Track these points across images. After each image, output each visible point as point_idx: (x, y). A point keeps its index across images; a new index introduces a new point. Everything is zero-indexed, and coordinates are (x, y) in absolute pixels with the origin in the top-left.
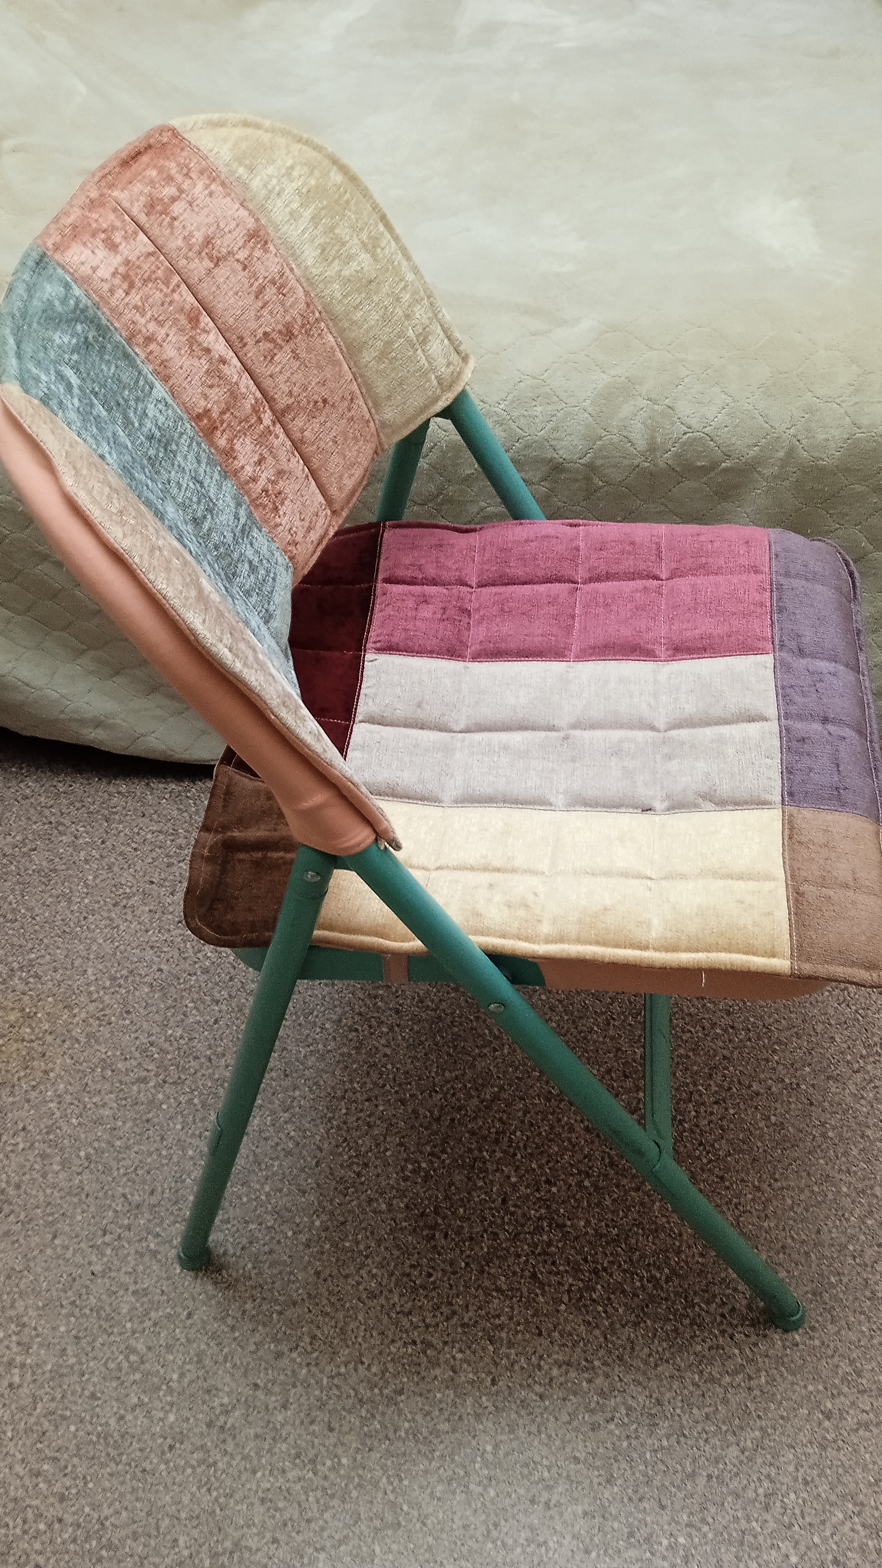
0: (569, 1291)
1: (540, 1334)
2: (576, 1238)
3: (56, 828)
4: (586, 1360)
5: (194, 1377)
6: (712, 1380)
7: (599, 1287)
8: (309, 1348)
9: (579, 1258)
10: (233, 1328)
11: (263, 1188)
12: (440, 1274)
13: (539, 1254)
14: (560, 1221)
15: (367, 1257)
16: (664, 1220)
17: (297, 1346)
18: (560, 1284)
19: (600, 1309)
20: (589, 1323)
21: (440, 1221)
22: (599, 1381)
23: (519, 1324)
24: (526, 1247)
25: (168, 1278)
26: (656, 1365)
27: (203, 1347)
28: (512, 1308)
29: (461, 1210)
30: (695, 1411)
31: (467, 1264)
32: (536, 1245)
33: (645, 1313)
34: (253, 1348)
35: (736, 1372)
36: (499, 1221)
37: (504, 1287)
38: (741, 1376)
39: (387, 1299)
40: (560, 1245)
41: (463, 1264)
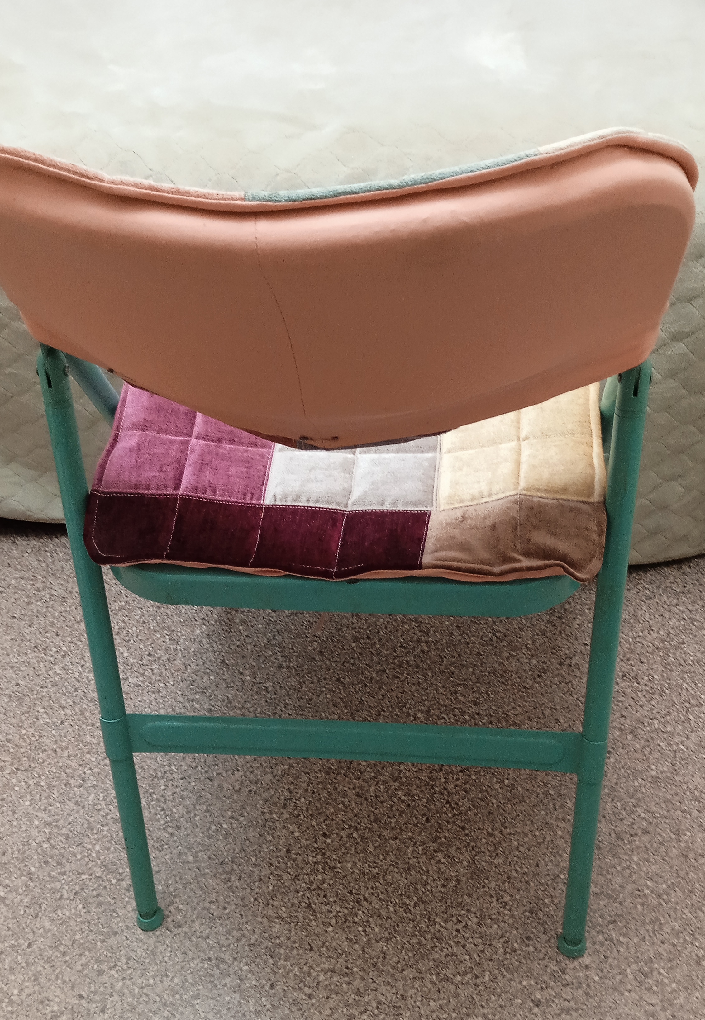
0: (336, 917)
1: (311, 949)
2: (344, 877)
4: (347, 968)
5: (30, 991)
6: (447, 979)
7: (360, 912)
8: (125, 967)
9: (346, 891)
10: (64, 954)
11: (94, 848)
12: (234, 907)
13: (314, 890)
14: (332, 864)
15: (175, 897)
16: (415, 860)
17: (116, 965)
18: (329, 911)
19: (360, 929)
20: (351, 940)
21: (235, 867)
22: (356, 983)
23: (294, 942)
24: (304, 885)
25: (14, 918)
26: (403, 970)
27: (40, 968)
28: (290, 931)
29: (253, 859)
30: (432, 1003)
31: (255, 899)
32: (311, 883)
33: (395, 931)
34: (79, 968)
35: (465, 973)
36: (283, 866)
37: (284, 915)
38: (469, 976)
39: (190, 927)
40: (331, 882)
41: (252, 900)
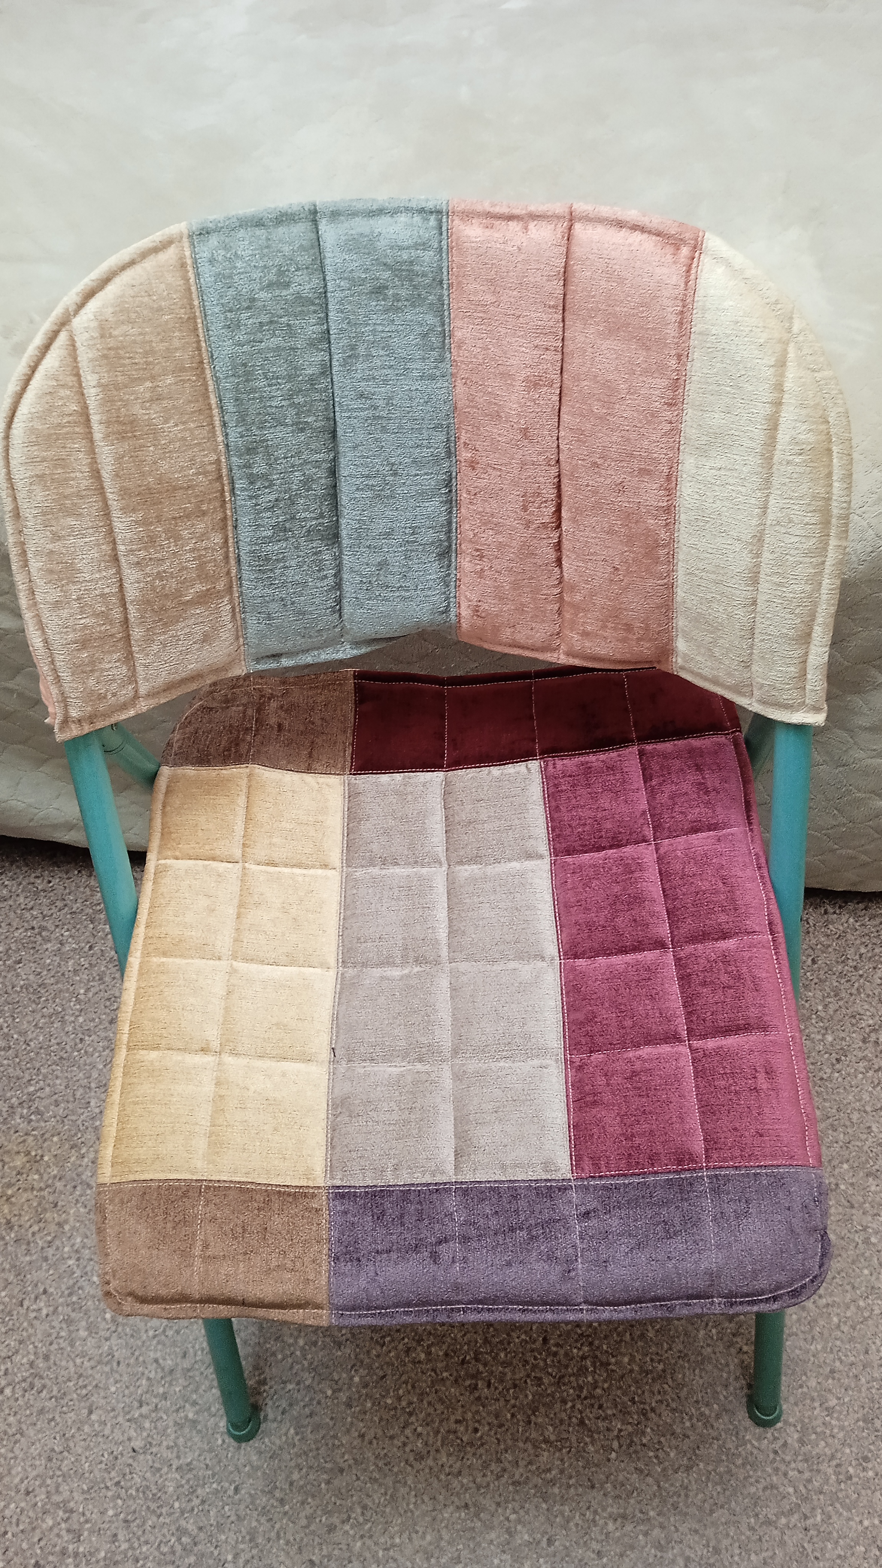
0: (618, 1437)
1: (593, 1487)
2: (622, 1377)
3: (40, 934)
4: (641, 1512)
5: (248, 1556)
6: (768, 1522)
7: (649, 1430)
8: (361, 1519)
9: (625, 1399)
10: (282, 1501)
11: (296, 1342)
12: (487, 1428)
13: (586, 1398)
14: (604, 1358)
15: (410, 1414)
16: (709, 1350)
17: (349, 1518)
18: (608, 1429)
19: (651, 1454)
20: (641, 1471)
21: (481, 1368)
22: (656, 1532)
23: (570, 1477)
24: (571, 1391)
25: (211, 1450)
26: (712, 1512)
27: (254, 1524)
28: (562, 1460)
29: (502, 1355)
30: (753, 1557)
31: (513, 1415)
32: (581, 1388)
34: (304, 1522)
35: (791, 1512)
36: (542, 1364)
37: (553, 1438)
38: (796, 1516)
39: (435, 1459)
40: (606, 1385)
41: (509, 1416)
